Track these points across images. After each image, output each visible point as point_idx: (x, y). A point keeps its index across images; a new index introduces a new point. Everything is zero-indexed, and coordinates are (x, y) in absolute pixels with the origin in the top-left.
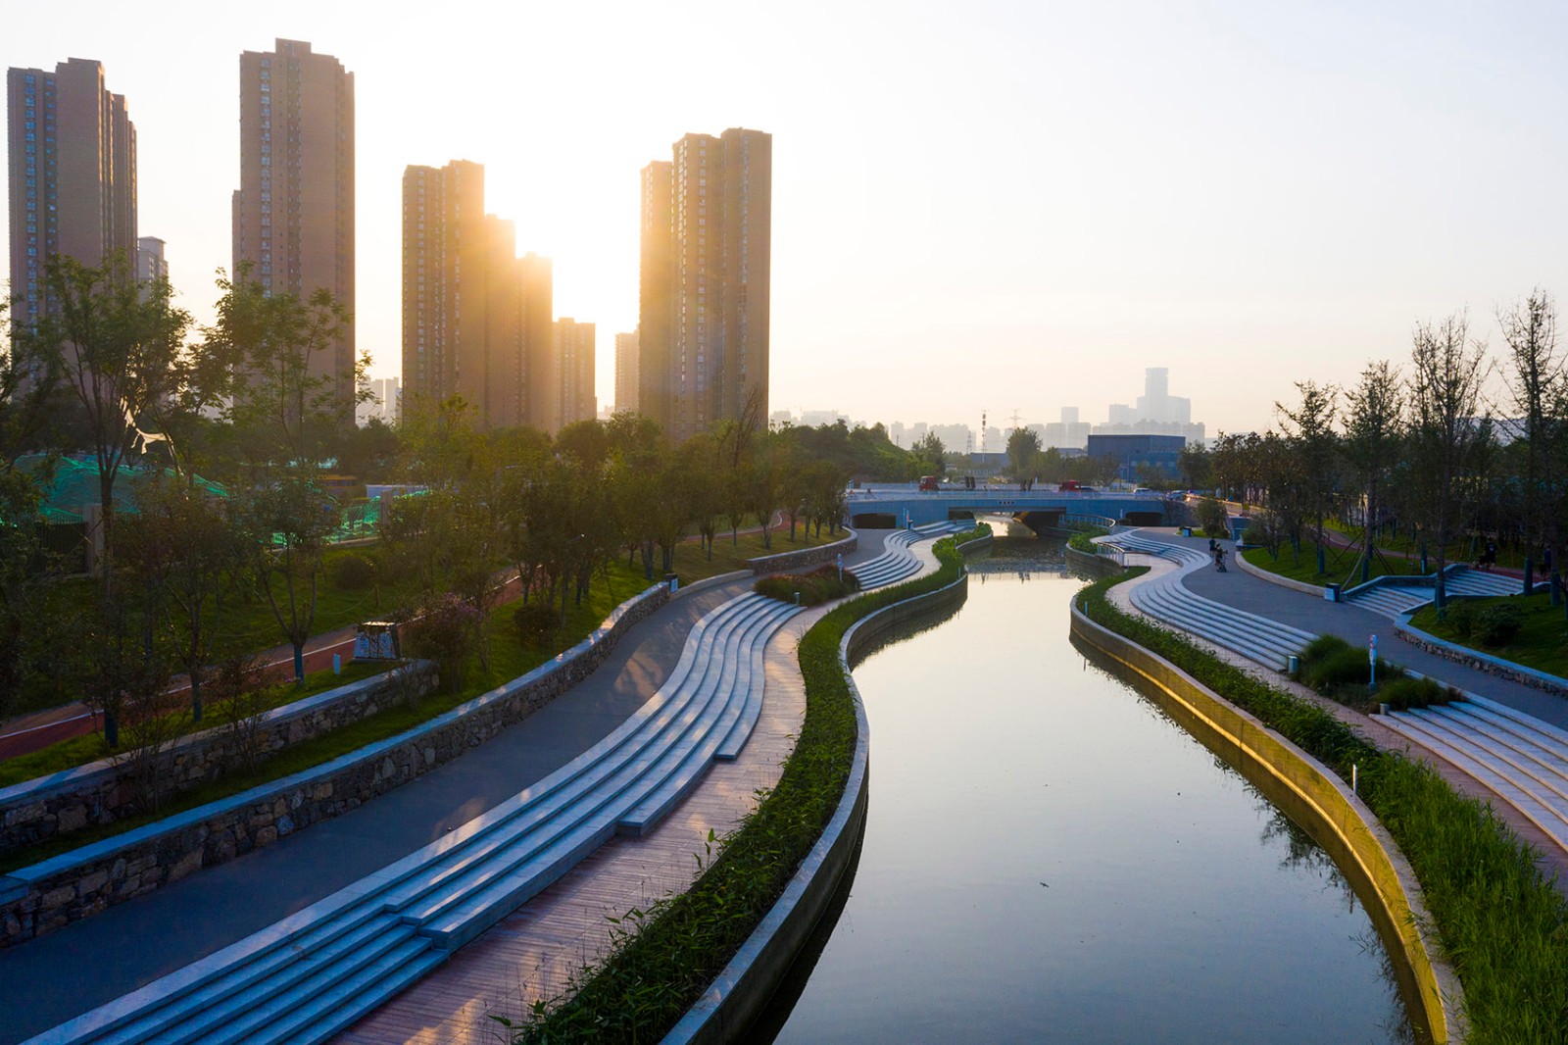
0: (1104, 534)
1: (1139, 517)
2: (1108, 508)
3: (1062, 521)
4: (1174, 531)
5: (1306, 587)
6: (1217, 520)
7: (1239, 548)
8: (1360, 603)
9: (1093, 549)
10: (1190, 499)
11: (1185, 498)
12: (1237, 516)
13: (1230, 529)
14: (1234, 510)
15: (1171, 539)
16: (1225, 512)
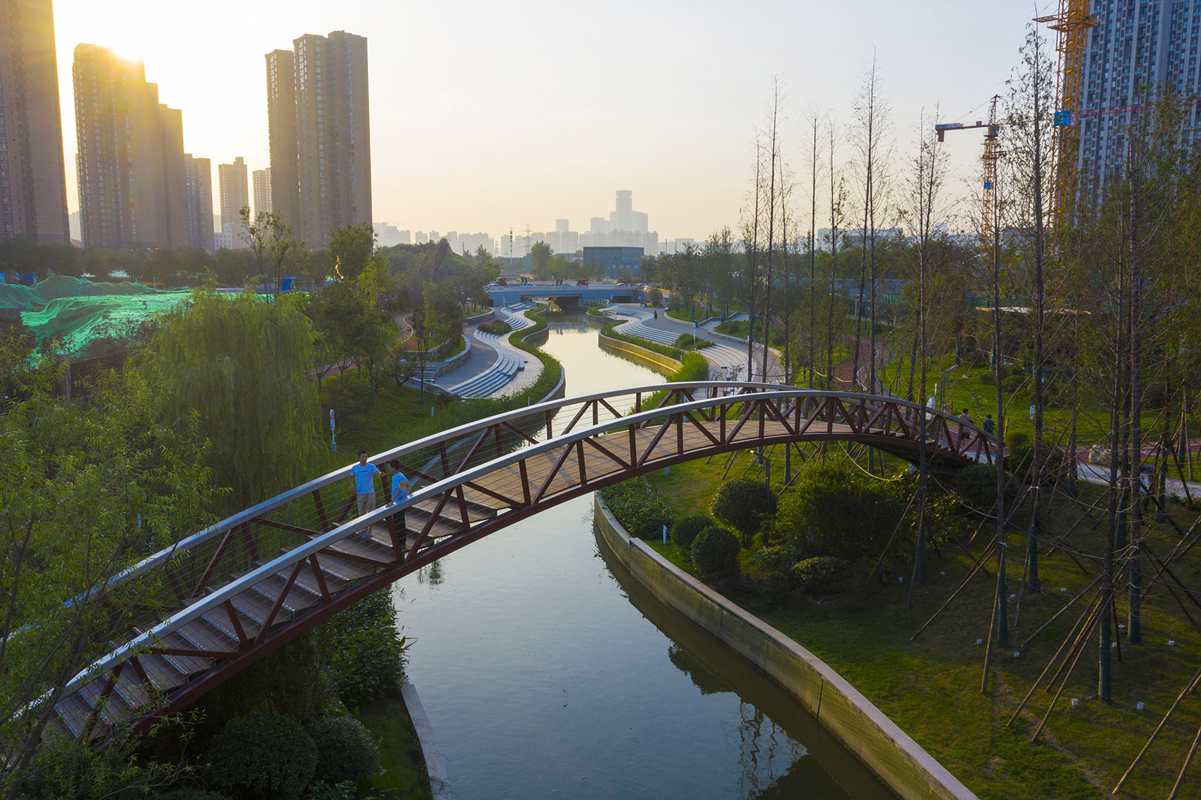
0: (604, 308)
1: (620, 299)
2: (604, 294)
3: (580, 302)
4: (639, 305)
5: (687, 323)
6: (658, 298)
7: (666, 311)
8: (703, 327)
9: (601, 314)
10: (646, 288)
11: (643, 288)
12: (667, 297)
13: (663, 302)
14: (666, 293)
15: (637, 308)
16: (661, 295)
